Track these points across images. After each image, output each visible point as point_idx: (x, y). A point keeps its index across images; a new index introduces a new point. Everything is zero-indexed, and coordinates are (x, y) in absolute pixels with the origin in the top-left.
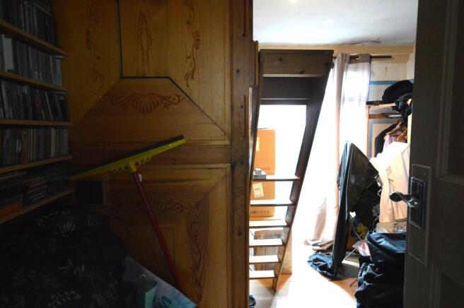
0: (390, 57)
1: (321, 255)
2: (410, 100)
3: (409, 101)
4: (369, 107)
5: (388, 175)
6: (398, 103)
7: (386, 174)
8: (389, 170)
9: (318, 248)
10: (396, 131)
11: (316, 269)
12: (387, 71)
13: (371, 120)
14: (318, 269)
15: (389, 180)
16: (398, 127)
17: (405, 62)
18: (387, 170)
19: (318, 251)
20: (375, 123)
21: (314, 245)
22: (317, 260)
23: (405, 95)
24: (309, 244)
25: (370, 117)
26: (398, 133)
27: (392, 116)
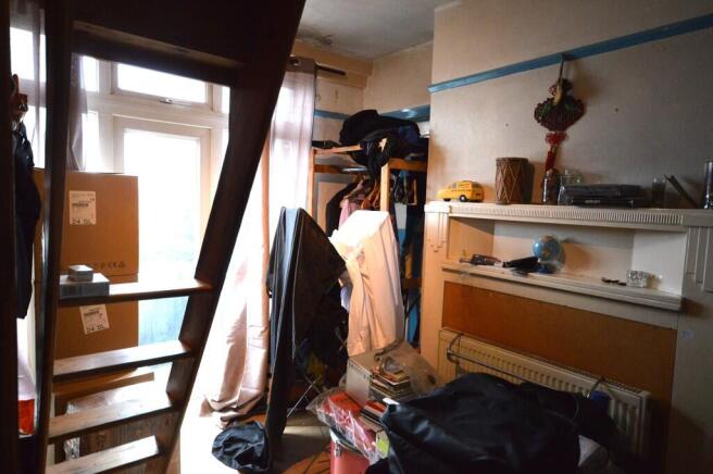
0: (343, 74)
1: (238, 428)
2: (384, 141)
3: (383, 143)
4: (315, 152)
5: (360, 267)
6: (364, 145)
7: (357, 264)
8: (361, 257)
9: (231, 413)
10: (357, 194)
11: (230, 464)
12: (337, 97)
13: (318, 174)
14: (234, 462)
15: (363, 275)
16: (359, 187)
17: (362, 89)
18: (358, 258)
19: (231, 420)
20: (322, 181)
21: (223, 410)
22: (231, 441)
23: (375, 133)
24: (213, 410)
25: (317, 168)
26: (361, 197)
27: (349, 170)
